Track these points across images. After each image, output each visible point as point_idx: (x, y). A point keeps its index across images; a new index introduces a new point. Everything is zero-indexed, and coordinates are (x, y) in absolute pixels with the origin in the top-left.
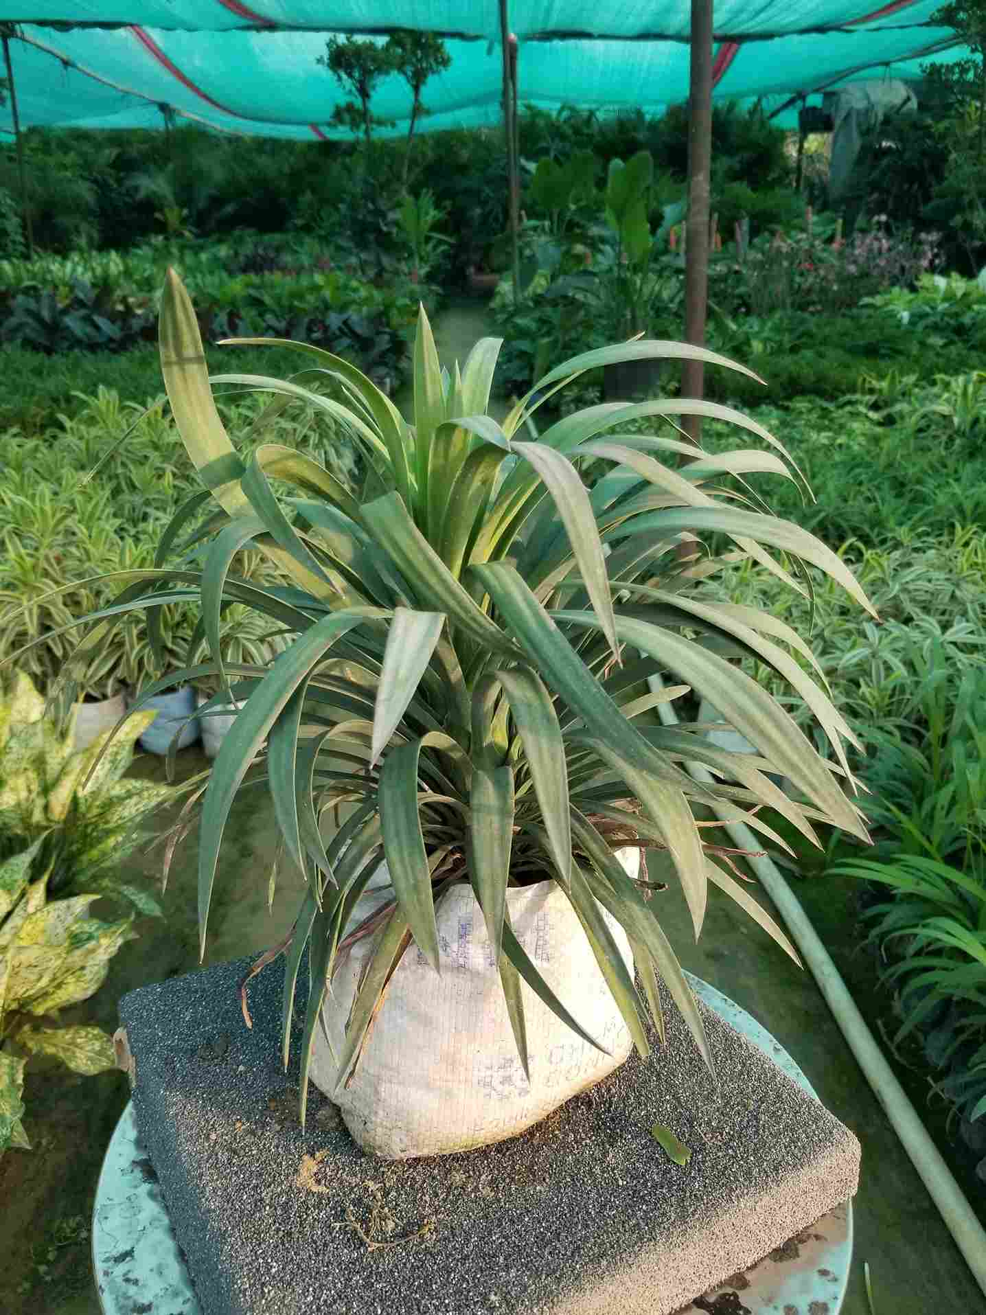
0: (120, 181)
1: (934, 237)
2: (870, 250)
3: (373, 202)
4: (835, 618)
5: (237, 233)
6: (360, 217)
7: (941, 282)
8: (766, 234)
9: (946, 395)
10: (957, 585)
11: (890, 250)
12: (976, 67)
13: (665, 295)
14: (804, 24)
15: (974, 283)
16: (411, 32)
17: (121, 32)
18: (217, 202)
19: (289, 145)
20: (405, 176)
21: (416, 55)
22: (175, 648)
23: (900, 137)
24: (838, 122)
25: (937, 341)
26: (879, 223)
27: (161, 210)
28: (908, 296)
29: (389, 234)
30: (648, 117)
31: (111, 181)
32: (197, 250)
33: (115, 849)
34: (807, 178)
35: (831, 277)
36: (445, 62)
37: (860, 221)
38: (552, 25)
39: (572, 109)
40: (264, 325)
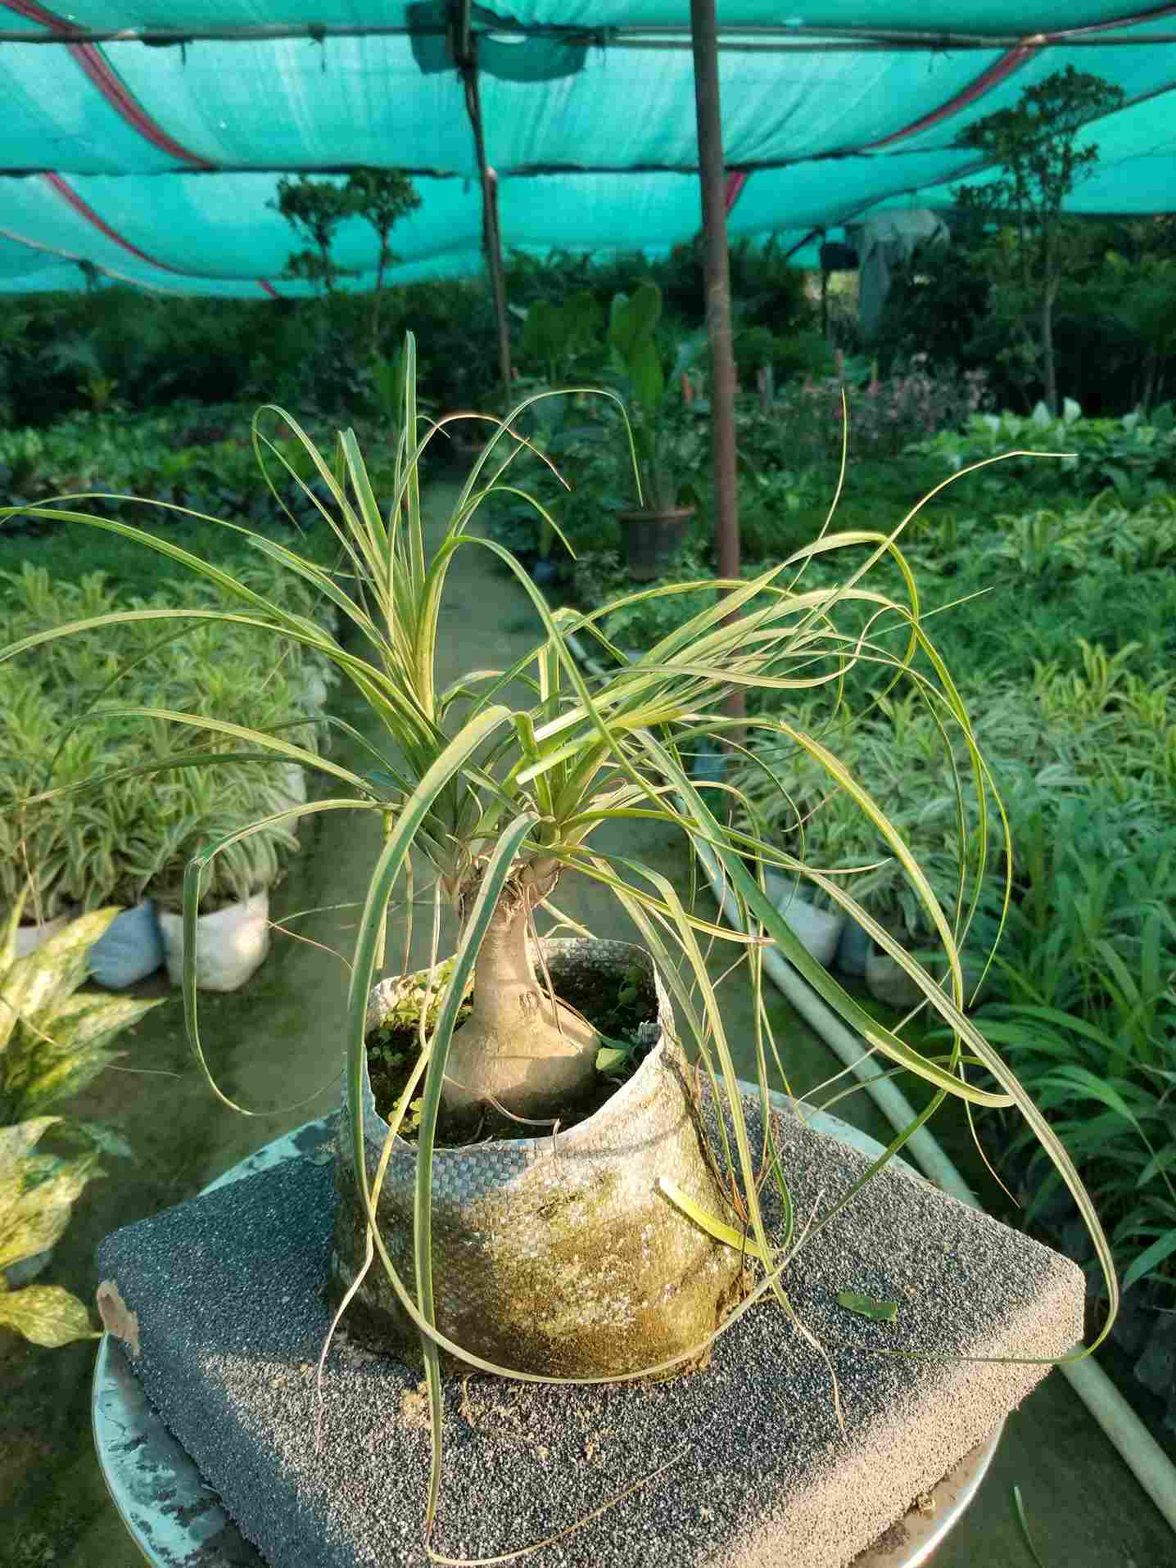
0: (35, 352)
1: (980, 375)
2: (911, 393)
3: (341, 361)
4: (909, 772)
5: (177, 404)
6: (325, 376)
7: (992, 421)
8: (793, 383)
9: (1010, 537)
10: (1043, 729)
11: (933, 392)
12: (1009, 188)
13: (684, 452)
14: (818, 148)
15: (1029, 422)
16: (374, 171)
17: (33, 180)
18: (152, 370)
19: (236, 305)
20: (375, 329)
21: (380, 196)
22: (131, 852)
23: (933, 269)
24: (863, 258)
25: (993, 485)
26: (918, 363)
27: (86, 383)
28: (956, 439)
29: (360, 394)
30: (650, 260)
31: (23, 352)
32: (129, 426)
33: (71, 1076)
34: (833, 323)
35: (870, 425)
36: (416, 203)
37: (897, 364)
38: (535, 159)
39: (565, 254)
40: (218, 500)
